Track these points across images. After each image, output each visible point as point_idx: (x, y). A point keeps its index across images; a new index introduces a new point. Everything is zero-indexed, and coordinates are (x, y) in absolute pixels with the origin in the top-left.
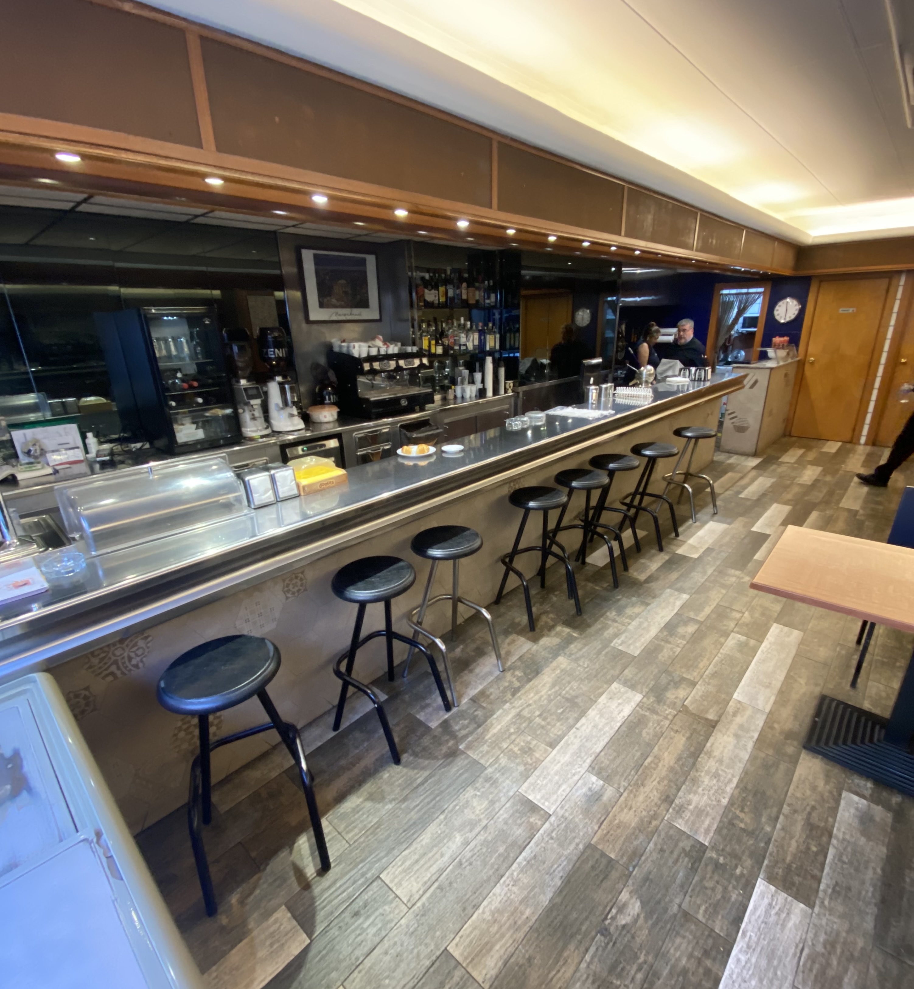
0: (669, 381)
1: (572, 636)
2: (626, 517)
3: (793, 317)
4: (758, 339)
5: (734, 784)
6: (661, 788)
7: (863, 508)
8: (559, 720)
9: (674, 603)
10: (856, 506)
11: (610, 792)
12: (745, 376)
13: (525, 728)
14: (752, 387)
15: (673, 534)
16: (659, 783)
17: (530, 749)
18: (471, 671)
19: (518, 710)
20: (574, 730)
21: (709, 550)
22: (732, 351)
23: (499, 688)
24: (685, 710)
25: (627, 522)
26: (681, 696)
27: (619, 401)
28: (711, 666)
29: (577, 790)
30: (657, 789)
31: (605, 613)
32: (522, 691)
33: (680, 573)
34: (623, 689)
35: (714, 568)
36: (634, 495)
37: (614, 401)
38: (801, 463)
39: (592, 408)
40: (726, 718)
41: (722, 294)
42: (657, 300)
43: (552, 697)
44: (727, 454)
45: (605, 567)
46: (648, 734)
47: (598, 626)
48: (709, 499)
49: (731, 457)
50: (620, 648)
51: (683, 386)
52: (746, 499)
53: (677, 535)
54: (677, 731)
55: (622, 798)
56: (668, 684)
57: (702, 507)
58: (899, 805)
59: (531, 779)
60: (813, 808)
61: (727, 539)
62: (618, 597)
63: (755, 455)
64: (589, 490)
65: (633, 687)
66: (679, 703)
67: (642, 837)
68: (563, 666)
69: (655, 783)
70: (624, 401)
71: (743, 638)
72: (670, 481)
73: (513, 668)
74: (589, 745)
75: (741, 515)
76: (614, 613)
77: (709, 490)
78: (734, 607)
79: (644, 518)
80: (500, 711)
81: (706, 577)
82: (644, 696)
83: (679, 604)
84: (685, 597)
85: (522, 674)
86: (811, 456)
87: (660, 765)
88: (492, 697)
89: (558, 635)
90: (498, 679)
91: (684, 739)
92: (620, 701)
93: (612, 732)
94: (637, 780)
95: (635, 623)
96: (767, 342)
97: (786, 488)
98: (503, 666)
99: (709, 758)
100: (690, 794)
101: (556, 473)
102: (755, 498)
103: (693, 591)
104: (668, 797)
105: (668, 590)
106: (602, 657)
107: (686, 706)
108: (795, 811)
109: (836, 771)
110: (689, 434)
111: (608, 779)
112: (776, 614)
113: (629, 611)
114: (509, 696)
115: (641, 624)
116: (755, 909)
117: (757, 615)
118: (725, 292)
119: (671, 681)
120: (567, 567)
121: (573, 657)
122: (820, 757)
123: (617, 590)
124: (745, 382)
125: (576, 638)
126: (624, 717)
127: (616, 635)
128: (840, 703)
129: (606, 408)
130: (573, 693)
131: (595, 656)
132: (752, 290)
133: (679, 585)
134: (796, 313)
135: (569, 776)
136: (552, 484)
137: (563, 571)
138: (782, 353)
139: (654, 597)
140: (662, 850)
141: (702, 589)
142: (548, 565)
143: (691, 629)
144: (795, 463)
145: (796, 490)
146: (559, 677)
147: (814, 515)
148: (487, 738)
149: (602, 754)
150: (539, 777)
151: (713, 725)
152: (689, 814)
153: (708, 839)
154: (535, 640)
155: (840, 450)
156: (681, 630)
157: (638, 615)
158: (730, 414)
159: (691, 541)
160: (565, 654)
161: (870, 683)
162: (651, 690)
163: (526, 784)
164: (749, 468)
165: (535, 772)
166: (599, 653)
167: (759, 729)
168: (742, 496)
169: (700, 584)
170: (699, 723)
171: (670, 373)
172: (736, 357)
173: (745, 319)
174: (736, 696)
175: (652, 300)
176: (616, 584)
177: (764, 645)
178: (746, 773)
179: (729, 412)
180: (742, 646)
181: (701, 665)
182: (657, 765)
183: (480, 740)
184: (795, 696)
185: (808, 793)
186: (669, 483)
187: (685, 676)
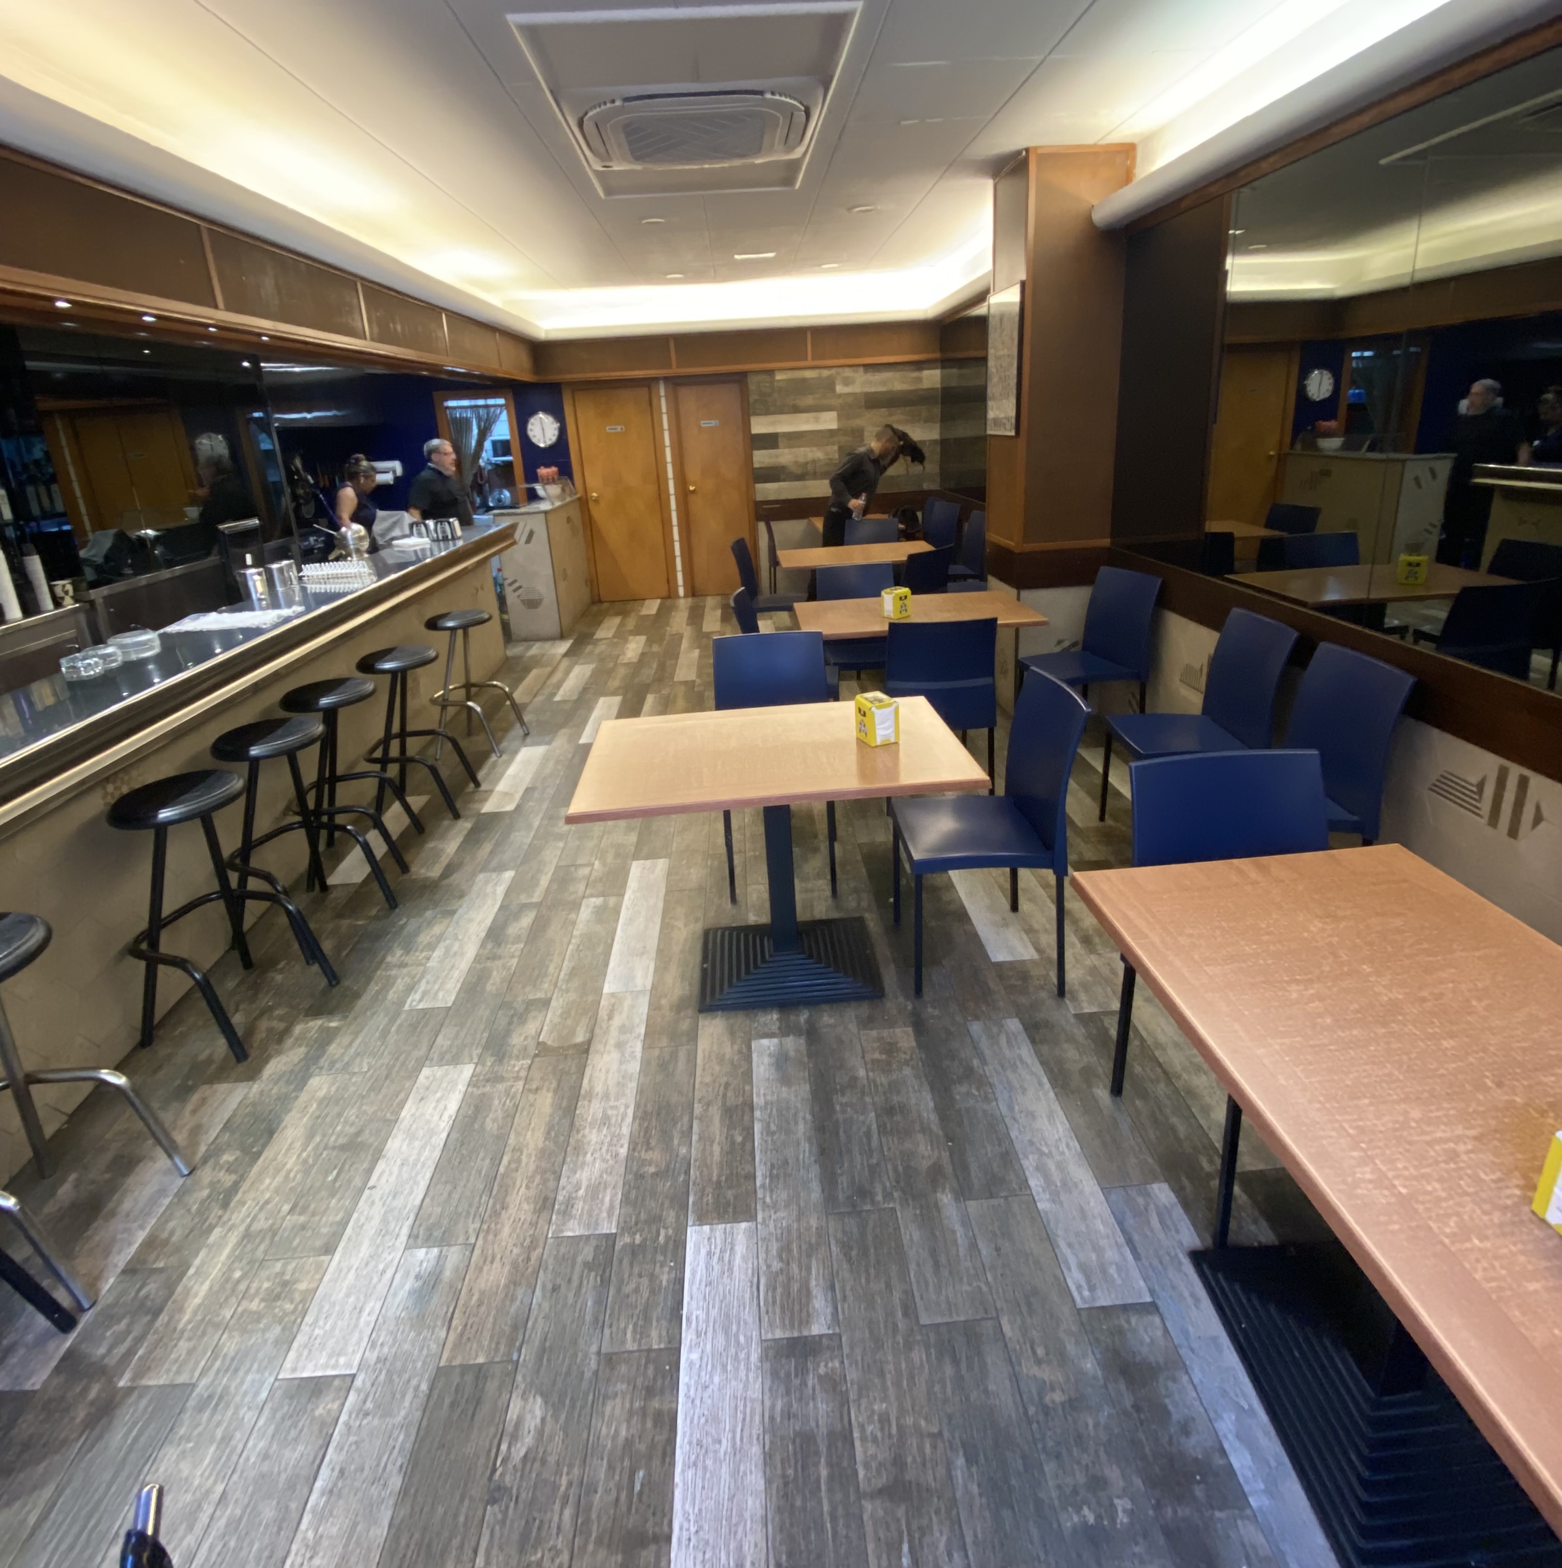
0: (398, 546)
1: (329, 1028)
2: (383, 783)
3: (554, 439)
4: (519, 471)
5: (629, 1119)
6: (532, 1192)
7: (699, 676)
8: (332, 1195)
9: (494, 893)
10: (691, 675)
11: (454, 1255)
12: (513, 527)
13: (266, 1252)
14: (529, 540)
15: (472, 785)
16: (527, 1187)
17: (285, 1284)
18: (113, 1214)
19: (242, 1228)
20: (367, 1192)
21: (529, 791)
22: (491, 492)
23: (189, 1210)
24: (543, 1049)
25: (388, 792)
26: (533, 1032)
27: (312, 588)
28: (566, 962)
29: (395, 1294)
30: (527, 1199)
31: (384, 958)
32: (245, 1186)
33: (493, 842)
34: (439, 1072)
35: (541, 815)
36: (385, 742)
37: (304, 589)
38: (621, 636)
39: (262, 609)
40: (601, 1028)
41: (448, 408)
42: (343, 416)
43: (311, 1161)
44: (526, 644)
45: (366, 882)
46: (494, 1120)
47: (374, 988)
48: (513, 716)
49: (531, 647)
50: (421, 1006)
51: (423, 550)
52: (563, 702)
53: (477, 784)
54: (537, 1089)
55: (477, 1252)
56: (510, 1023)
57: (506, 730)
58: (809, 1021)
59: (299, 1337)
60: (727, 1085)
61: (551, 765)
62: (402, 922)
63: (562, 637)
64: (291, 755)
65: (456, 1060)
66: (532, 1044)
67: (520, 1292)
68: (321, 1094)
69: (523, 1190)
70: (323, 586)
71: (599, 901)
72: (444, 704)
73: (214, 1152)
74: (399, 1202)
75: (561, 726)
76: (399, 953)
77: (508, 703)
78: (579, 862)
79: (418, 775)
80: (203, 1253)
81: (532, 834)
82: (477, 1064)
83: (501, 890)
84: (509, 875)
85: (238, 1153)
86: (631, 623)
87: (524, 1157)
88: (174, 1239)
89: (299, 1041)
90: (182, 1194)
91: (550, 1095)
92: (438, 1095)
93: (437, 1153)
94: (494, 1205)
95: (437, 953)
96: (532, 477)
97: (610, 672)
98: (187, 1163)
99: (590, 1101)
100: (575, 1173)
101: (212, 740)
102: (575, 697)
103: (519, 862)
104: (546, 1199)
105: (481, 876)
106: (392, 1038)
107: (544, 1043)
108: (708, 1104)
109: (740, 1020)
110: (450, 624)
111: (445, 1241)
112: (633, 849)
113: (424, 938)
114: (216, 1211)
115: (448, 949)
116: (694, 1273)
117: (610, 858)
118: (452, 403)
119: (513, 1016)
120: (287, 909)
121: (338, 1066)
122: (720, 1013)
123: (397, 910)
124: (517, 535)
125: (337, 1029)
126: (450, 1117)
127: (410, 989)
128: (724, 929)
129: (289, 604)
130: (352, 1130)
131: (379, 1043)
132: (491, 402)
133: (494, 863)
134: (556, 433)
135: (375, 1280)
136: (210, 763)
137: (284, 920)
138: (554, 490)
139: (462, 896)
140: (556, 1289)
141: (533, 853)
142: (248, 921)
143: (527, 920)
144: (614, 637)
145: (622, 672)
146: (318, 1117)
147: (650, 699)
148: (181, 1326)
149: (427, 1200)
150: (314, 1324)
151: (585, 1049)
152: (581, 1204)
153: (614, 1224)
154: (252, 1075)
155: (659, 609)
156: (513, 930)
157: (440, 938)
158: (510, 585)
159: (501, 787)
160: (321, 1068)
161: (749, 889)
162: (486, 1047)
163: (292, 1355)
164: (559, 657)
165: (307, 1319)
166: (385, 1033)
167: (645, 1017)
168: (557, 698)
169: (526, 847)
170: (566, 1056)
171: (396, 532)
172: (500, 500)
173: (494, 443)
174: (607, 989)
175: (335, 416)
176: (392, 901)
177: (626, 897)
178: (640, 1091)
179: (509, 581)
180: (600, 912)
181: (551, 969)
182: (519, 1161)
183: (165, 1340)
184: (676, 949)
185: (717, 1068)
186: (444, 707)
187: (531, 997)
